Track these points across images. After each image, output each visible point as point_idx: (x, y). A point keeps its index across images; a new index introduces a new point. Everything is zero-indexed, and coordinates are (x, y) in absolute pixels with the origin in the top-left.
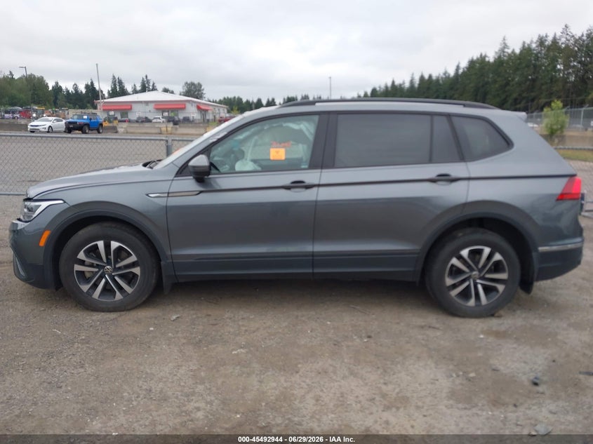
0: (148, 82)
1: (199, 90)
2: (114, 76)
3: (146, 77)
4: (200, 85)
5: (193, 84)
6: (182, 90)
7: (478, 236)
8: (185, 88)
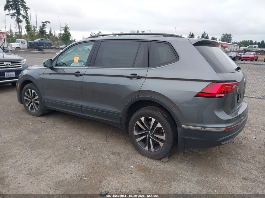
0: (205, 34)
1: (230, 38)
2: (190, 33)
3: (205, 32)
4: (230, 35)
5: (227, 35)
6: (221, 38)
7: (149, 111)
8: (223, 37)
